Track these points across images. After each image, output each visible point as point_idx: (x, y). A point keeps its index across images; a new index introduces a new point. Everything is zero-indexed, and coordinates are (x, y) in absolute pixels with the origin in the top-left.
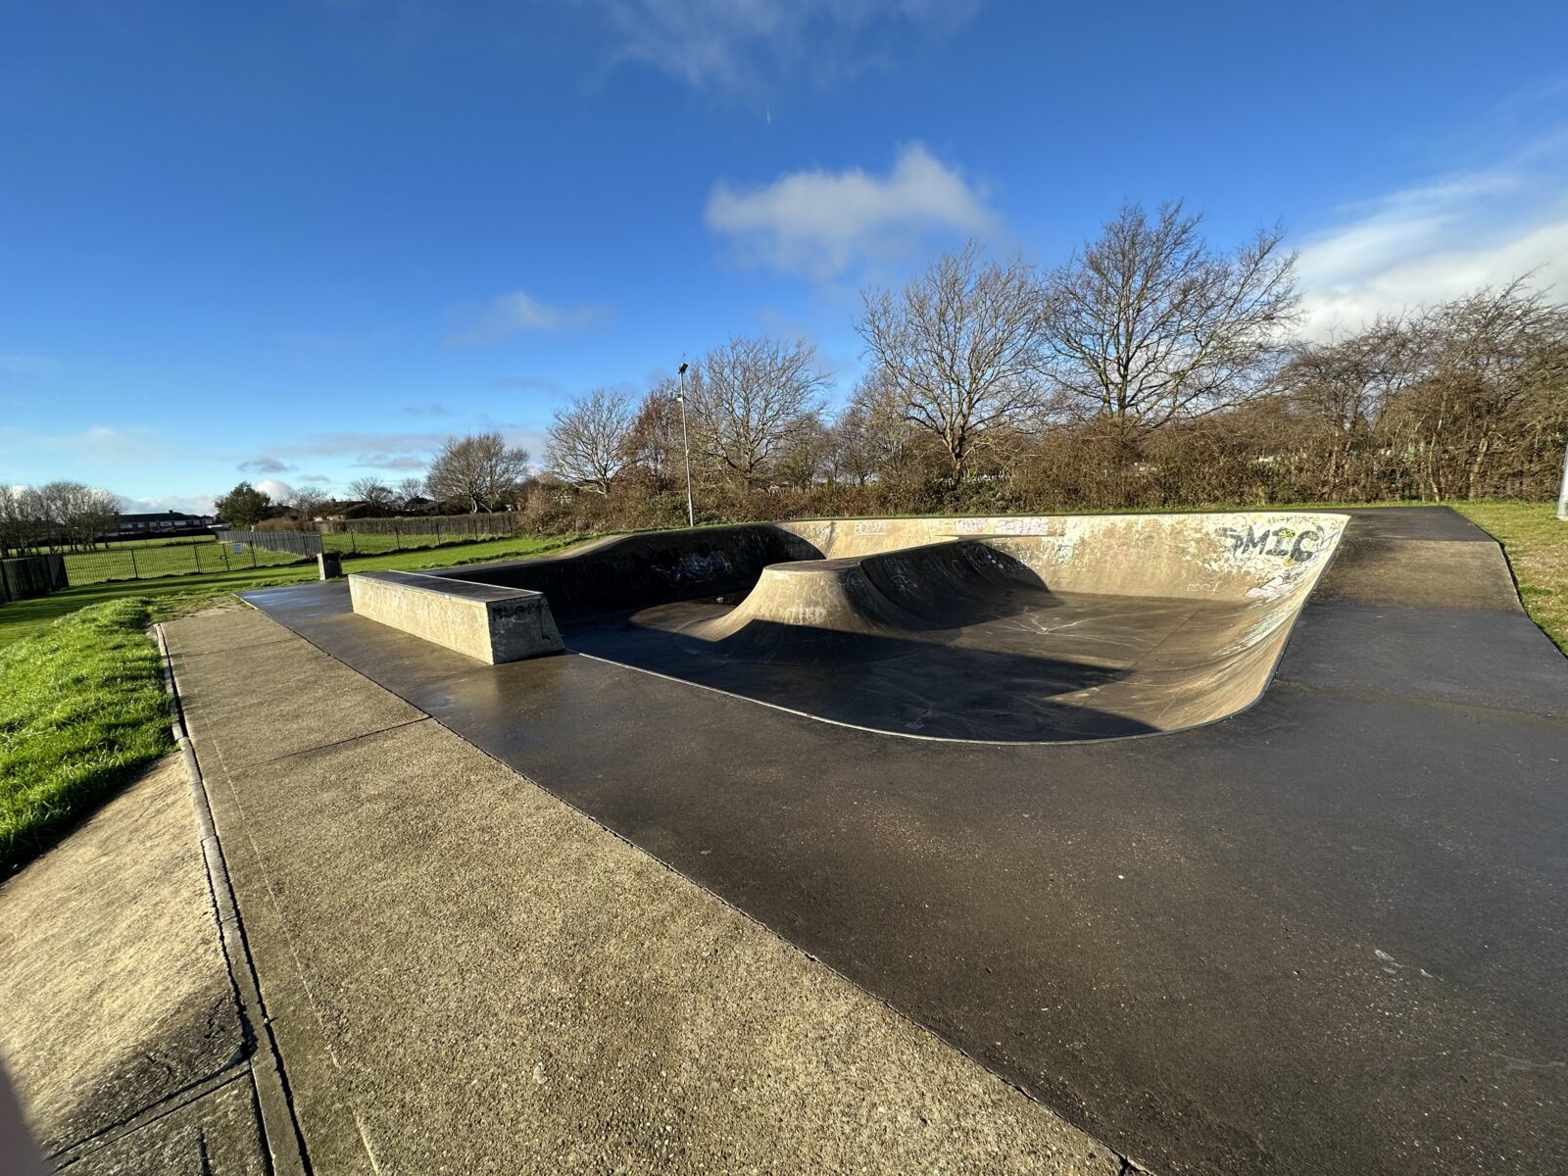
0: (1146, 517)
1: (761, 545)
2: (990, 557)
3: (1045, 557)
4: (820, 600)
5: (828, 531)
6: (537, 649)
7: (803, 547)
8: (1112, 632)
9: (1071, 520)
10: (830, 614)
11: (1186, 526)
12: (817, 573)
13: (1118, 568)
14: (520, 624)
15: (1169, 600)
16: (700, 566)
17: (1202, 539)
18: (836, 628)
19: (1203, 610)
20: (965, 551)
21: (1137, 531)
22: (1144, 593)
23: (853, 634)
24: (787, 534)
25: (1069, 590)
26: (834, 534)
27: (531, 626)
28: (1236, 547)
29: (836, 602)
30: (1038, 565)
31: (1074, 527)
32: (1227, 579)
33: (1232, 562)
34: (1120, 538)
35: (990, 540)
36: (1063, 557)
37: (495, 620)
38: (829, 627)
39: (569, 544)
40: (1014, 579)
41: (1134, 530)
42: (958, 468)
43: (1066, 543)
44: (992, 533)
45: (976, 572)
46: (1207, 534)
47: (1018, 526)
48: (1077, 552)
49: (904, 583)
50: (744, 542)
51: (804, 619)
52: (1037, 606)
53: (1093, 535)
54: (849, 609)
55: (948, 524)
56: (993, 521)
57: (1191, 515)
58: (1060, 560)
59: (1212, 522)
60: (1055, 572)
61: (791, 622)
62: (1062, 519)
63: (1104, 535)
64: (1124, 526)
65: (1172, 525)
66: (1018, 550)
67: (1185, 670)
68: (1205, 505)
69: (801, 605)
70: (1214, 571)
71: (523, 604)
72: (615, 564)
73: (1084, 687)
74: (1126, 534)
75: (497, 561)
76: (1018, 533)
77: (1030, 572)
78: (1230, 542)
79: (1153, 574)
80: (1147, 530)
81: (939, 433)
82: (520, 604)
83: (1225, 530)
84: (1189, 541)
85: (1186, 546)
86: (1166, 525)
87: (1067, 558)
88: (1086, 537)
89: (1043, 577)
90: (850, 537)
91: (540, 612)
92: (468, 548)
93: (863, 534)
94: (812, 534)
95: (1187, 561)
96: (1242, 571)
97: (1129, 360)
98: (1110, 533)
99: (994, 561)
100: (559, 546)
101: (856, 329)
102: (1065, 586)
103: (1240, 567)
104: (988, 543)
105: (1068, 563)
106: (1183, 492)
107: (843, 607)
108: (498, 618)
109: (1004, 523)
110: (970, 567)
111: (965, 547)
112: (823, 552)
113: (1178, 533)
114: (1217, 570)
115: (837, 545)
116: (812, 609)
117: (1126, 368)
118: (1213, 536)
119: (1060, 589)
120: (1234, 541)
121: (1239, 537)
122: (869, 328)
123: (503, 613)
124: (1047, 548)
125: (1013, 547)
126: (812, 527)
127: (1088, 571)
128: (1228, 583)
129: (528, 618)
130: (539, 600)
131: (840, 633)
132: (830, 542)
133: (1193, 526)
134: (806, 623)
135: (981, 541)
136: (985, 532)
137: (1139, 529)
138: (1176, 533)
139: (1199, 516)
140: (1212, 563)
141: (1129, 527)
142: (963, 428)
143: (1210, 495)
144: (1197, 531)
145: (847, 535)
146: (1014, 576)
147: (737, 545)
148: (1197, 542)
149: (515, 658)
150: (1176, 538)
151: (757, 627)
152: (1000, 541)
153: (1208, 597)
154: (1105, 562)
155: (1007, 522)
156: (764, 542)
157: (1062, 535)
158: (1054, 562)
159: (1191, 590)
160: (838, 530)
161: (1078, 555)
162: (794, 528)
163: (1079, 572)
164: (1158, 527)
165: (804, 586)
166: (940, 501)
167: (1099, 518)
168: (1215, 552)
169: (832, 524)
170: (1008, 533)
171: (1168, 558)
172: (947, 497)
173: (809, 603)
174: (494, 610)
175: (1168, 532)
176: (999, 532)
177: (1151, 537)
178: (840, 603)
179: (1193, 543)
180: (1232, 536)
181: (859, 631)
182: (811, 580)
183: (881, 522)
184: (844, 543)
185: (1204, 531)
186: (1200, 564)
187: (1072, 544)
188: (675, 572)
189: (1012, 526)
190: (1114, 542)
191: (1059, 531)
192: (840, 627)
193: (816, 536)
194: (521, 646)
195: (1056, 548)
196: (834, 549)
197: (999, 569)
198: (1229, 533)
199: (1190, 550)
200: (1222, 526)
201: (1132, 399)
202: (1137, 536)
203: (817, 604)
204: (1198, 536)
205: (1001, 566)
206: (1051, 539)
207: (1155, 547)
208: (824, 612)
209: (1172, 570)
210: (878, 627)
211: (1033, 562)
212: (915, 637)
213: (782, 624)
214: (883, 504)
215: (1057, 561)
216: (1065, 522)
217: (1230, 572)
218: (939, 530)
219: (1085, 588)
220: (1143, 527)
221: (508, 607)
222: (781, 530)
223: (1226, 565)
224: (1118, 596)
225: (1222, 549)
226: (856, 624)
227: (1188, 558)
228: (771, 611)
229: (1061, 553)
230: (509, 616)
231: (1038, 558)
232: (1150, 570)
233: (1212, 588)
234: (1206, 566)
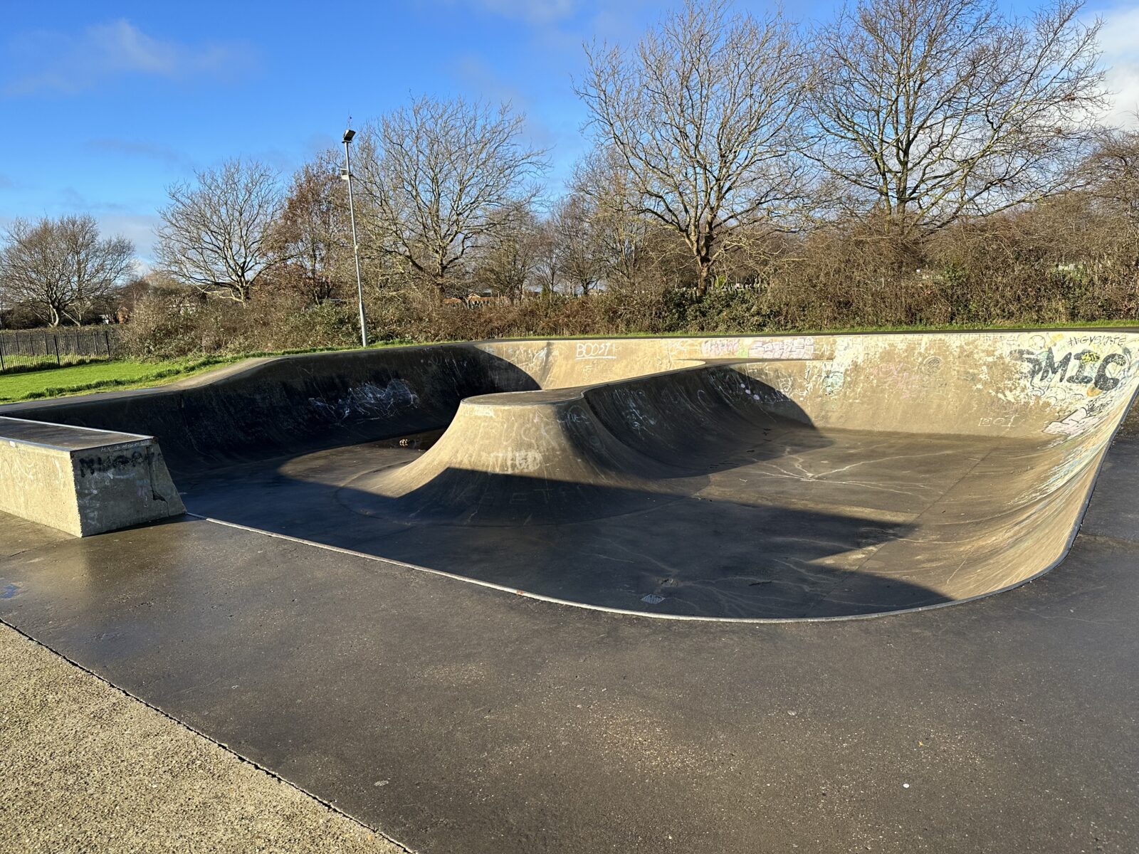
0: (931, 336)
1: (458, 373)
2: (743, 386)
3: (811, 385)
4: (533, 441)
5: (543, 353)
6: (145, 515)
7: (512, 375)
8: (892, 478)
9: (842, 341)
10: (546, 459)
11: (976, 347)
12: (529, 407)
13: (899, 400)
14: (122, 480)
15: (958, 437)
16: (376, 398)
17: (995, 363)
18: (554, 477)
19: (996, 449)
20: (712, 380)
21: (920, 354)
22: (927, 428)
23: (577, 484)
24: (491, 357)
25: (839, 426)
26: (551, 358)
27: (138, 483)
28: (1033, 373)
29: (554, 444)
30: (801, 395)
31: (845, 350)
32: (1023, 411)
33: (1029, 391)
34: (900, 362)
35: (743, 366)
36: (832, 385)
37: (83, 475)
38: (546, 475)
39: (193, 369)
40: (771, 413)
41: (916, 352)
42: (704, 274)
43: (834, 369)
44: (746, 357)
45: (727, 405)
46: (1001, 357)
47: (777, 348)
48: (849, 379)
49: (638, 420)
50: (434, 367)
51: (514, 466)
52: (800, 447)
53: (868, 360)
54: (570, 451)
55: (692, 345)
56: (748, 341)
57: (982, 335)
58: (829, 389)
59: (1006, 343)
60: (822, 405)
61: (498, 470)
62: (831, 338)
63: (882, 358)
64: (904, 348)
65: (961, 347)
66: (778, 377)
67: (977, 523)
68: (999, 322)
69: (510, 449)
70: (1009, 402)
71: (125, 453)
72: (258, 397)
73: (859, 546)
74: (907, 357)
75: (88, 392)
76: (777, 356)
77: (793, 405)
78: (1026, 367)
79: (939, 406)
80: (932, 352)
81: (681, 230)
82: (120, 453)
83: (1021, 352)
84: (981, 365)
85: (976, 371)
86: (954, 346)
87: (837, 387)
88: (860, 361)
89: (808, 410)
90: (570, 362)
91: (150, 464)
92: (46, 375)
93: (587, 357)
94: (523, 357)
95: (979, 390)
96: (1041, 402)
97: (909, 143)
98: (888, 356)
99: (748, 392)
100: (178, 372)
101: (578, 93)
102: (834, 421)
103: (1038, 398)
104: (740, 368)
105: (838, 394)
106: (973, 306)
107: (563, 450)
108: (88, 472)
109: (760, 344)
110: (718, 398)
111: (713, 374)
112: (537, 380)
113: (968, 356)
114: (1013, 401)
115: (555, 371)
116: (523, 453)
117: (906, 153)
118: (1007, 360)
119: (829, 426)
120: (1031, 366)
121: (1037, 360)
122: (593, 92)
123: (96, 466)
124: (813, 375)
125: (772, 373)
126: (522, 349)
127: (862, 403)
128: (1025, 416)
129: (132, 473)
130: (147, 448)
131: (554, 484)
132: (546, 368)
133: (985, 347)
134: (517, 471)
135: (732, 367)
136: (738, 355)
137: (922, 351)
138: (965, 356)
139: (991, 335)
140: (1007, 393)
141: (911, 349)
142: (710, 224)
143: (1004, 311)
144: (990, 353)
145: (567, 358)
146: (773, 410)
147: (426, 372)
148: (990, 366)
149: (114, 527)
150: (964, 363)
151: (453, 478)
152: (756, 366)
153: (1002, 434)
154: (883, 391)
155: (764, 343)
156: (461, 367)
157: (831, 358)
158: (821, 392)
159: (983, 425)
160: (555, 353)
161: (850, 383)
162: (499, 349)
163: (851, 405)
164: (943, 349)
165: (513, 424)
166: (682, 316)
167: (875, 337)
168: (1010, 379)
169: (549, 345)
170: (765, 356)
171: (957, 387)
172: (690, 311)
173: (520, 445)
174: (82, 461)
175: (956, 354)
176: (754, 355)
177: (936, 361)
178: (559, 445)
179: (984, 368)
180: (1029, 360)
181: (583, 480)
182: (521, 416)
183: (609, 343)
184: (564, 368)
185: (997, 353)
186: (994, 393)
187: (842, 370)
188: (342, 407)
189: (770, 348)
190: (893, 368)
191: (827, 353)
192: (559, 475)
193: (529, 360)
194: (123, 511)
195: (824, 375)
196: (550, 377)
197: (754, 400)
198: (1025, 356)
199: (981, 376)
200: (1017, 348)
201: (914, 192)
202: (920, 359)
203: (530, 446)
204: (990, 359)
205: (756, 397)
206: (816, 363)
207: (942, 374)
208: (539, 457)
209: (961, 400)
210: (605, 473)
211: (796, 391)
212: (653, 487)
213: (486, 473)
214: (611, 320)
215: (825, 390)
216: (835, 342)
217: (1027, 403)
218: (680, 352)
219: (857, 424)
220: (926, 349)
221: (103, 457)
222: (484, 352)
223: (1022, 395)
224: (898, 433)
225: (1018, 376)
226: (580, 472)
227: (980, 386)
228: (471, 457)
229: (830, 380)
230: (105, 470)
231: (802, 388)
232: (936, 401)
233: (1006, 423)
234: (1000, 395)
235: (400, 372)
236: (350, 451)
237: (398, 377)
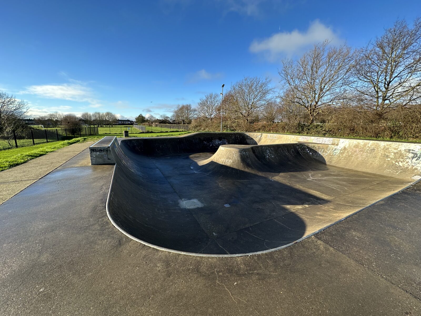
0: (374, 142)
1: (239, 139)
2: (307, 150)
3: (329, 152)
4: (231, 157)
5: (260, 136)
6: (106, 163)
7: (252, 141)
8: (337, 184)
9: (342, 140)
10: (233, 162)
11: (391, 147)
12: (232, 149)
13: (357, 160)
14: (101, 155)
15: (374, 175)
16: (218, 143)
17: (397, 153)
18: (233, 167)
19: (387, 181)
21: (368, 147)
22: (364, 170)
23: (238, 170)
24: (248, 136)
25: (334, 165)
26: (261, 137)
27: (104, 155)
28: (413, 158)
29: (236, 159)
30: (325, 155)
31: (342, 143)
32: (405, 170)
33: (409, 163)
34: (360, 148)
35: (309, 144)
36: (336, 153)
37: (92, 152)
38: (231, 166)
40: (314, 159)
41: (367, 146)
42: (312, 119)
43: (338, 148)
44: (311, 142)
45: (300, 154)
46: (400, 151)
47: (321, 140)
48: (342, 152)
49: (268, 155)
50: (233, 137)
51: (225, 163)
52: (316, 169)
53: (349, 146)
54: (240, 161)
55: (297, 137)
56: (313, 138)
57: (394, 143)
58: (334, 154)
59: (403, 146)
60: (331, 158)
61: (221, 163)
62: (338, 139)
63: (354, 147)
64: (363, 144)
65: (385, 146)
66: (319, 149)
69: (225, 158)
70: (400, 166)
71: (102, 149)
74: (363, 147)
76: (320, 143)
77: (322, 157)
78: (411, 155)
79: (371, 164)
80: (373, 147)
81: (306, 107)
82: (100, 149)
83: (409, 150)
84: (391, 153)
85: (389, 154)
86: (382, 145)
87: (337, 153)
88: (346, 147)
89: (326, 159)
90: (266, 139)
91: (107, 152)
93: (270, 138)
94: (255, 137)
95: (388, 160)
96: (414, 168)
97: (390, 82)
98: (356, 146)
99: (308, 152)
102: (333, 164)
103: (413, 166)
104: (308, 145)
105: (337, 155)
107: (238, 161)
108: (93, 152)
109: (316, 139)
110: (298, 153)
111: (298, 146)
112: (257, 142)
113: (387, 149)
114: (402, 166)
115: (262, 140)
116: (228, 160)
117: (388, 85)
118: (403, 152)
119: (331, 164)
120: (413, 155)
121: (416, 153)
123: (95, 151)
124: (330, 149)
125: (317, 147)
126: (255, 135)
127: (344, 159)
128: (405, 172)
129: (103, 153)
130: (107, 148)
131: (233, 169)
132: (260, 140)
133: (394, 147)
134: (225, 164)
135: (305, 144)
136: (309, 141)
137: (369, 146)
138: (385, 149)
139: (398, 143)
140: (400, 163)
141: (365, 145)
142: (315, 106)
144: (395, 149)
145: (265, 138)
146: (315, 157)
147: (231, 138)
148: (395, 153)
149: (98, 164)
150: (385, 151)
151: (212, 163)
152: (313, 145)
153: (393, 176)
154: (352, 157)
155: (317, 139)
156: (240, 138)
157: (337, 145)
158: (332, 154)
159: (387, 172)
160: (263, 136)
161: (342, 153)
162: (250, 134)
163: (340, 159)
164: (378, 146)
165: (228, 152)
167: (353, 140)
168: (402, 158)
169: (262, 134)
170: (317, 142)
171: (380, 159)
173: (228, 158)
174: (92, 150)
175: (382, 148)
176: (314, 142)
177: (374, 149)
178: (238, 159)
179: (393, 154)
180: (412, 153)
181: (241, 169)
183: (276, 135)
184: (264, 140)
185: (399, 149)
186: (394, 162)
187: (340, 149)
188: (210, 144)
189: (319, 140)
190: (358, 150)
191: (336, 143)
192: (235, 167)
193: (256, 137)
194: (100, 161)
195: (334, 149)
196: (260, 142)
197: (310, 154)
198: (411, 151)
199: (390, 156)
200: (408, 148)
202: (368, 148)
203: (230, 158)
204: (396, 151)
205: (311, 153)
206: (332, 146)
207: (375, 154)
208: (232, 161)
209: (380, 163)
210: (248, 168)
211: (324, 153)
212: (260, 174)
213: (218, 163)
215: (333, 154)
216: (339, 140)
217: (408, 167)
219: (341, 165)
220: (371, 145)
221: (96, 149)
222: (246, 135)
223: (406, 164)
224: (352, 170)
225: (406, 158)
226: (240, 167)
227: (389, 159)
228: (217, 159)
229: (335, 151)
230: (97, 152)
231: (326, 152)
232: (371, 162)
233: (396, 173)
234: (396, 163)
235: (225, 138)
236: (206, 154)
237: (224, 139)
